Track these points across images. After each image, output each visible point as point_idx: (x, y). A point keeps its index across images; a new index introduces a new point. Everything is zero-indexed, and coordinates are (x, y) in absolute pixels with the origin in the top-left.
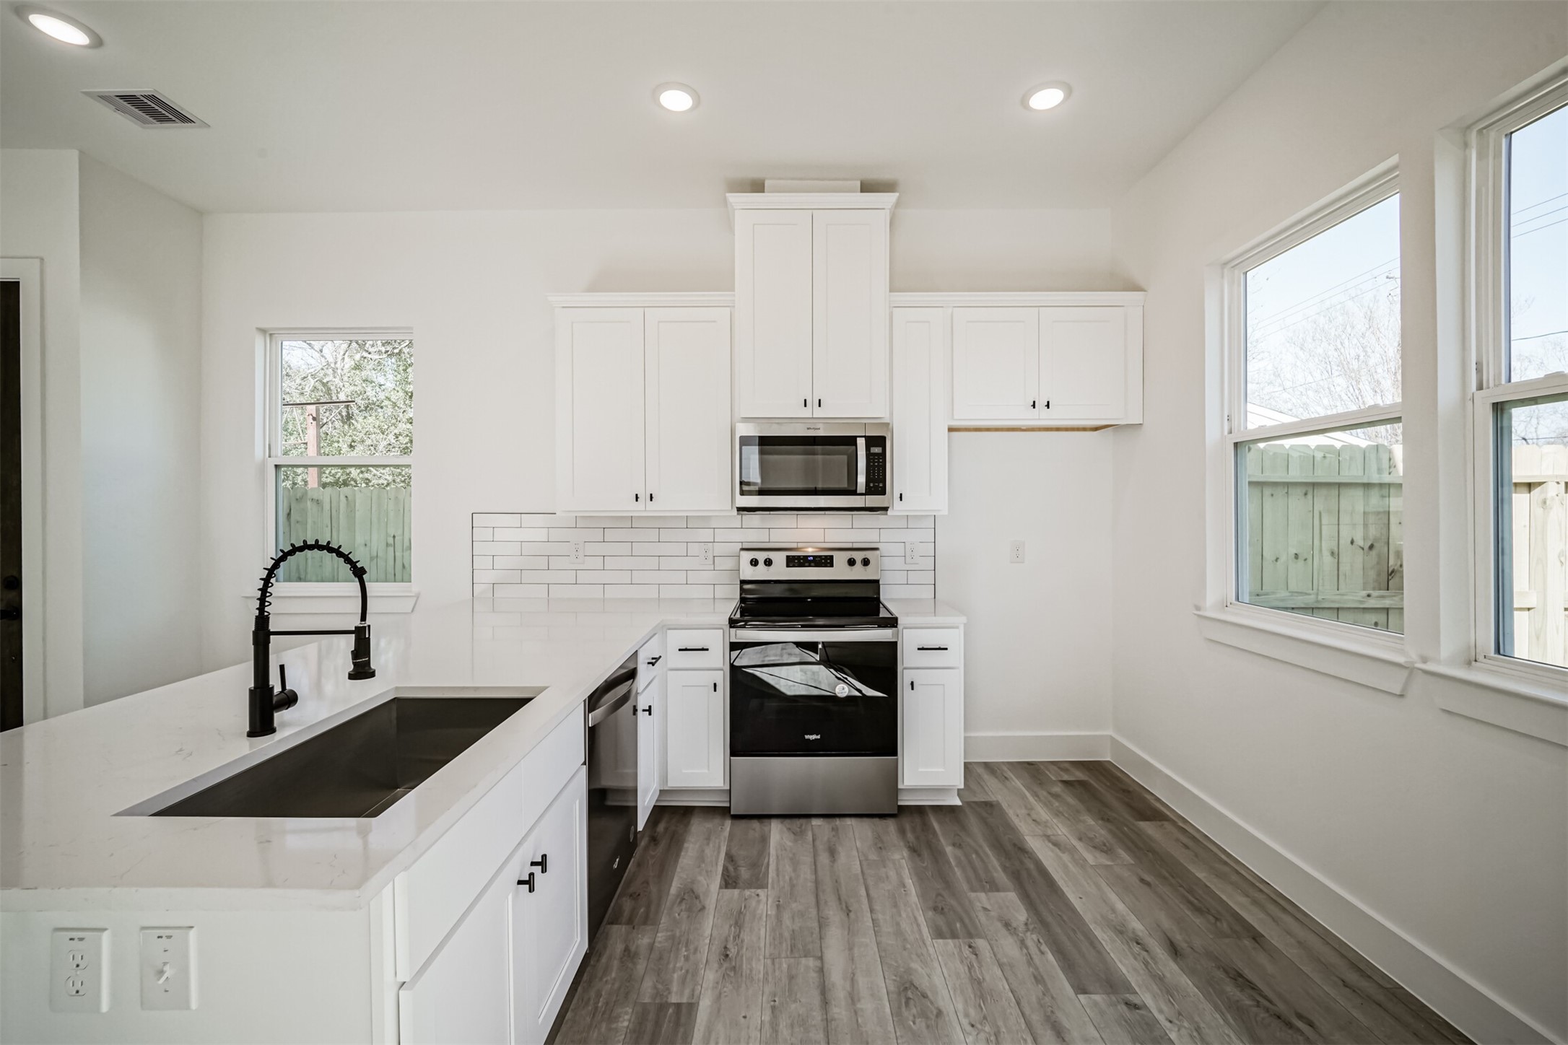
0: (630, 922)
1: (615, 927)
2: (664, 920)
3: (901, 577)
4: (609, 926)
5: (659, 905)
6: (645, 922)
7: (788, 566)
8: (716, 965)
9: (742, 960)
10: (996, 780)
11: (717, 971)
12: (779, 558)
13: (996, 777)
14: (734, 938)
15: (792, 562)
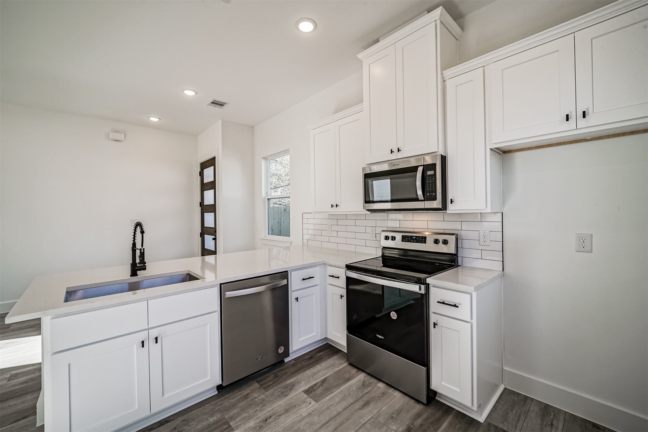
0: (261, 385)
1: (257, 384)
2: (271, 391)
3: (477, 254)
4: (256, 382)
5: (277, 384)
6: (264, 389)
7: (402, 241)
8: (258, 421)
9: (269, 425)
10: (539, 422)
11: (256, 424)
12: (399, 236)
13: (542, 420)
14: (278, 415)
15: (405, 239)
